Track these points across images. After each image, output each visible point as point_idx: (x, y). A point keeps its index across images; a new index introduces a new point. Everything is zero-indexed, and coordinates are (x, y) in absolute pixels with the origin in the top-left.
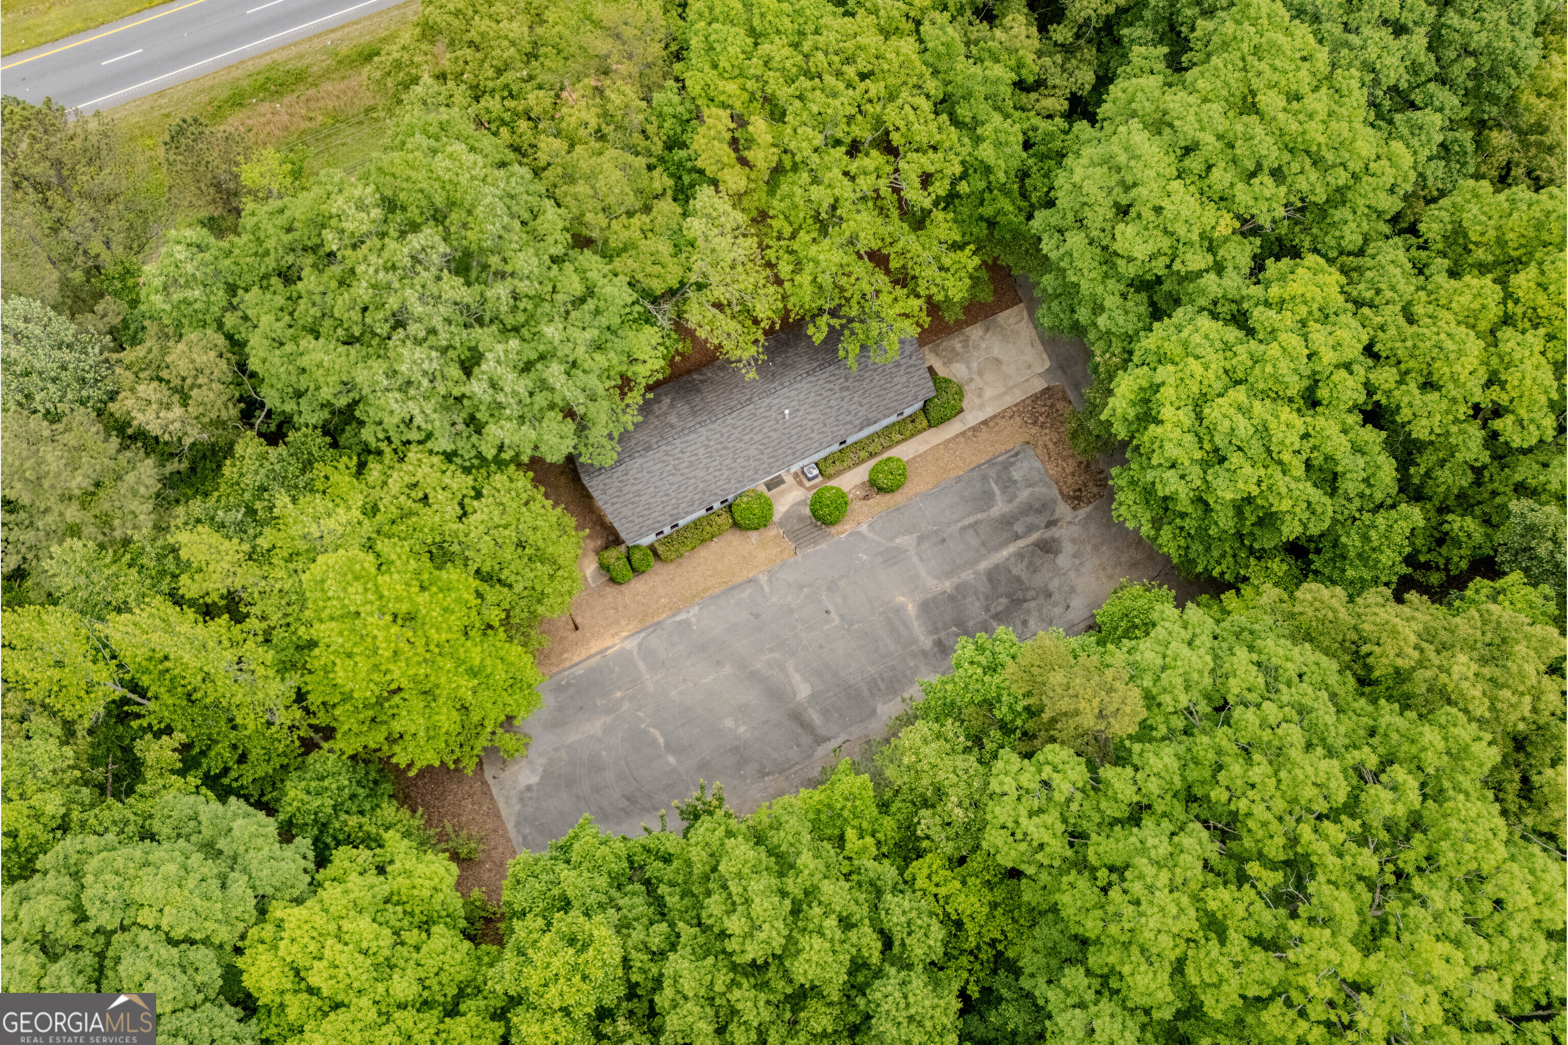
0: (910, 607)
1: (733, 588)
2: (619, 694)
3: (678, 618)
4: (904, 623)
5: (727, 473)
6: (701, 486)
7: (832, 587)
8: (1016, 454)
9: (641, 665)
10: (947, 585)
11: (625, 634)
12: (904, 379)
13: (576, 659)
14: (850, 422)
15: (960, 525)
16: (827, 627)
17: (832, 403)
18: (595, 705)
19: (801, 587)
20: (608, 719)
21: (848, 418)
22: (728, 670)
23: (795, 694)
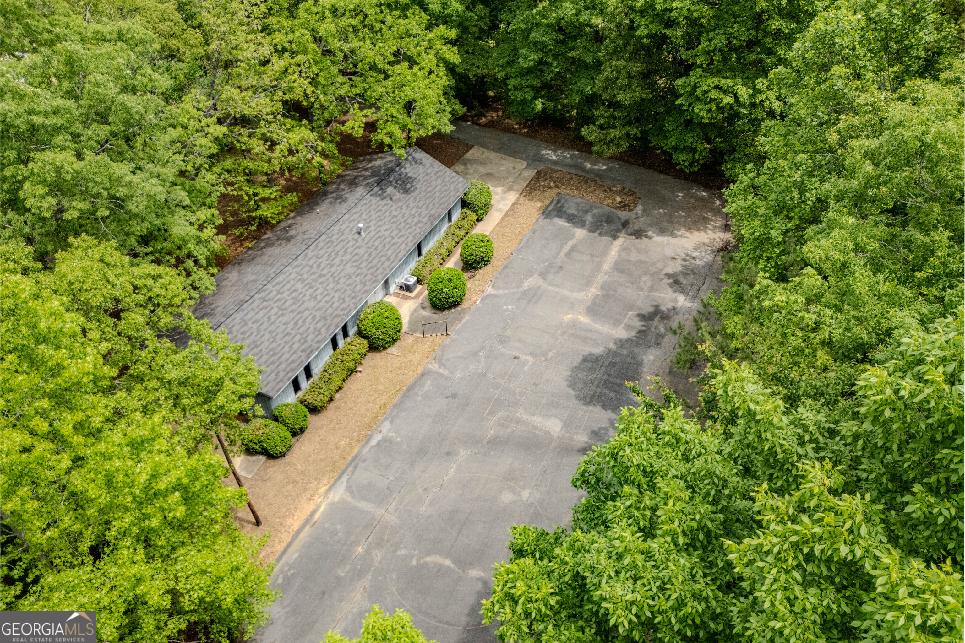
0: (581, 318)
1: (411, 388)
2: (360, 549)
3: (374, 442)
4: (589, 330)
5: (337, 295)
6: (318, 314)
7: (502, 340)
8: (559, 202)
9: (365, 506)
10: (594, 291)
11: (323, 489)
12: (439, 181)
13: (280, 548)
14: (419, 222)
15: (562, 254)
16: (526, 368)
17: (394, 213)
18: (338, 579)
19: (475, 354)
20: (366, 582)
21: (416, 220)
22: (463, 454)
23: (548, 433)
